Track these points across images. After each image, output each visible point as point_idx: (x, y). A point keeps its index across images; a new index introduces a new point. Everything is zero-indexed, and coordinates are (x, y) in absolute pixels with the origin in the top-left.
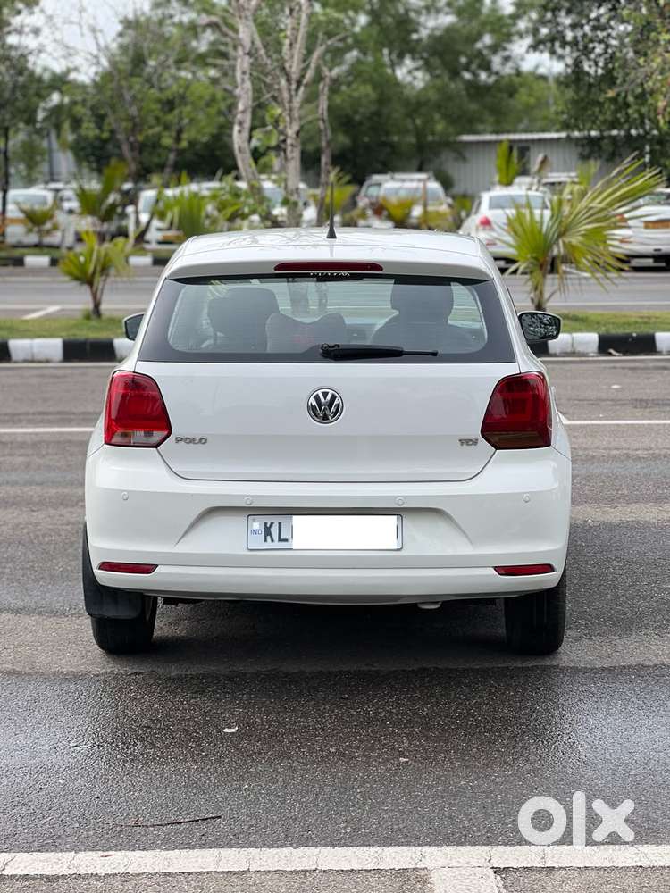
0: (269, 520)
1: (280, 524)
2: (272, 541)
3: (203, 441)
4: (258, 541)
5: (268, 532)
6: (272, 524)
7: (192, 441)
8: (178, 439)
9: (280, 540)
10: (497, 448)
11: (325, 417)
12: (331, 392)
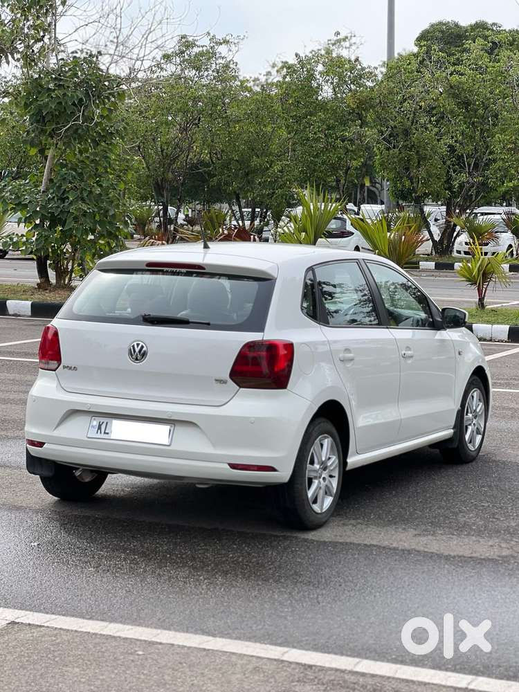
1: (107, 423)
2: (101, 433)
3: (75, 369)
4: (93, 433)
5: (100, 428)
6: (103, 423)
7: (70, 368)
8: (64, 367)
9: (105, 433)
10: (240, 387)
11: (137, 359)
12: (141, 344)
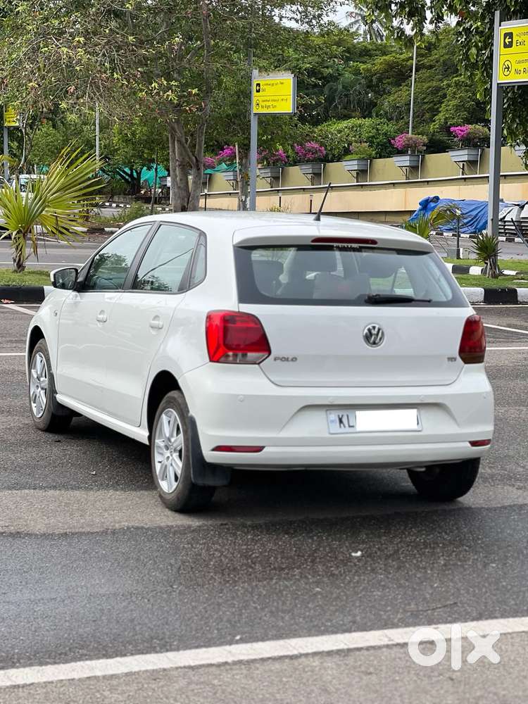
0: (340, 413)
1: (348, 416)
2: (345, 426)
3: (294, 359)
4: (335, 427)
5: (341, 421)
6: (342, 416)
7: (287, 359)
8: (275, 359)
9: (350, 426)
10: (466, 363)
11: (374, 343)
12: (377, 327)
